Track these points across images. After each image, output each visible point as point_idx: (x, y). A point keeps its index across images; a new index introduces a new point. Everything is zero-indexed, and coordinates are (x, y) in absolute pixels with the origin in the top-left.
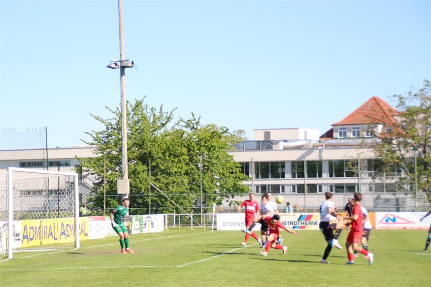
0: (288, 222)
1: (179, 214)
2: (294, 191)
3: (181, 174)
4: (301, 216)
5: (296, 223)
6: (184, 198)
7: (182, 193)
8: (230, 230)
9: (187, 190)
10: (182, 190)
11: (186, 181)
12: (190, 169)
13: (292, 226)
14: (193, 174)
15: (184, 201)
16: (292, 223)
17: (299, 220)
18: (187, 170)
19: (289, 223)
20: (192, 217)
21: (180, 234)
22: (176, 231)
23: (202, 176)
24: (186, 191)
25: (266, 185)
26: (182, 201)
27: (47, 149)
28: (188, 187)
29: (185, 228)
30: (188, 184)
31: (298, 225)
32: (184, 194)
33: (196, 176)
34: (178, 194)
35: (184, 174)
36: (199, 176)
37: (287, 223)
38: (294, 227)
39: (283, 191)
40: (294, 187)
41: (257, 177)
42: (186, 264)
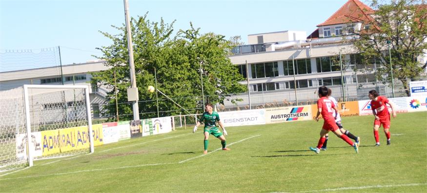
0: (282, 115)
1: (185, 116)
2: (287, 87)
3: (184, 80)
4: (293, 109)
5: (289, 116)
6: (189, 101)
7: (186, 96)
8: (231, 126)
9: (190, 93)
10: (185, 93)
11: (189, 85)
12: (192, 74)
13: (286, 118)
14: (195, 79)
15: (188, 103)
16: (285, 116)
17: (291, 112)
18: (190, 76)
19: (283, 116)
20: (196, 117)
21: (185, 133)
22: (182, 131)
23: (203, 80)
24: (189, 94)
25: (261, 84)
26: (187, 103)
27: (61, 66)
28: (191, 91)
29: (191, 127)
30: (192, 88)
31: (291, 117)
32: (188, 97)
33: (198, 80)
34: (182, 98)
35: (187, 79)
36: (200, 80)
37: (281, 116)
38: (287, 120)
39: (278, 87)
40: (287, 83)
41: (254, 77)
42: (188, 160)
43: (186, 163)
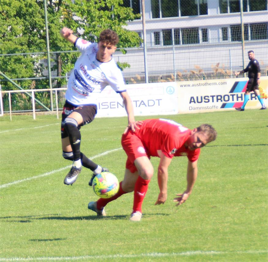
0: (213, 97)
1: (9, 92)
2: (225, 38)
3: (8, 16)
4: (236, 84)
5: (226, 98)
6: (18, 61)
7: (13, 52)
8: (106, 116)
9: (22, 45)
10: (11, 45)
11: (19, 28)
12: (26, 5)
13: (220, 103)
14: (31, 15)
15: (16, 66)
16: (219, 98)
17: (232, 91)
18: (21, 8)
19: (215, 98)
20: (33, 96)
21: (11, 128)
22: (5, 123)
23: (49, 18)
24: (20, 47)
25: (171, 30)
26: (14, 66)
28: (24, 40)
29: (22, 116)
30: (24, 34)
31: (231, 101)
32: (17, 53)
33: (38, 19)
34: (5, 54)
35: (15, 16)
36: (43, 17)
37: (211, 99)
38: (223, 106)
39: (205, 38)
40: (224, 30)
41: (156, 15)
42: (15, 182)
43: (12, 188)
